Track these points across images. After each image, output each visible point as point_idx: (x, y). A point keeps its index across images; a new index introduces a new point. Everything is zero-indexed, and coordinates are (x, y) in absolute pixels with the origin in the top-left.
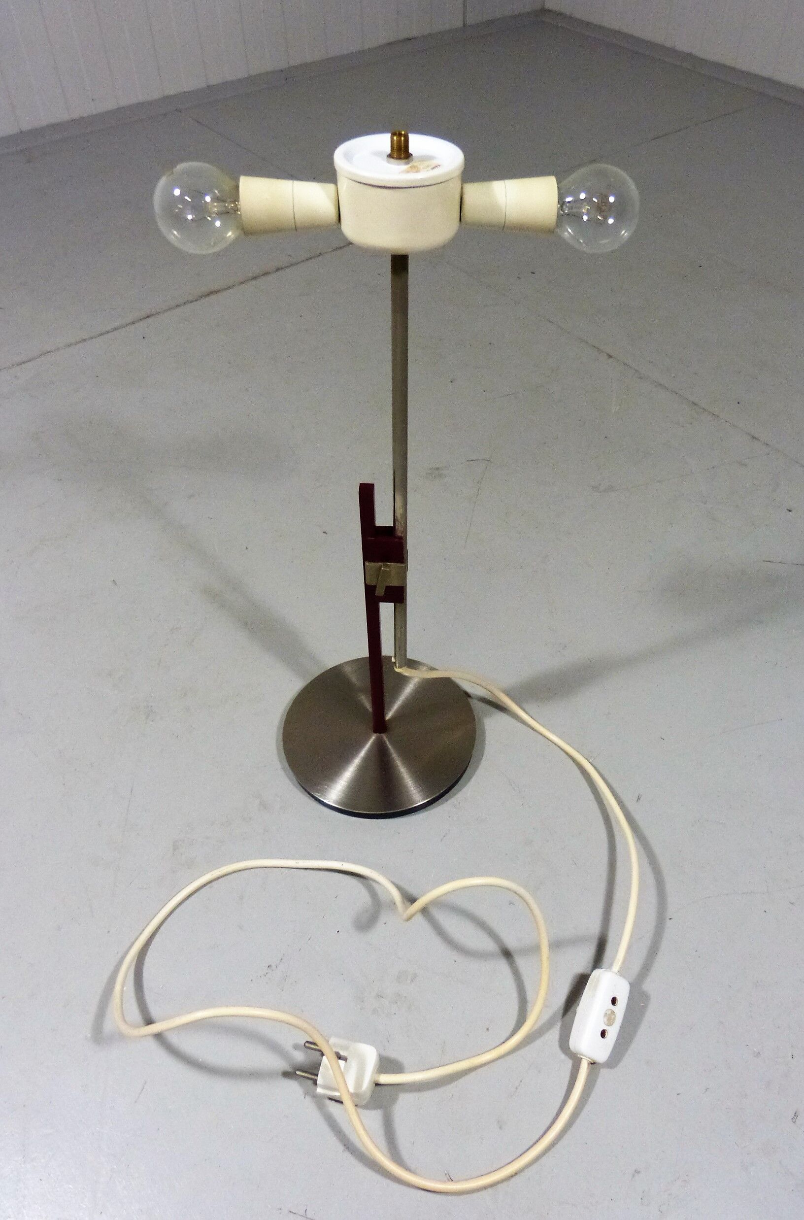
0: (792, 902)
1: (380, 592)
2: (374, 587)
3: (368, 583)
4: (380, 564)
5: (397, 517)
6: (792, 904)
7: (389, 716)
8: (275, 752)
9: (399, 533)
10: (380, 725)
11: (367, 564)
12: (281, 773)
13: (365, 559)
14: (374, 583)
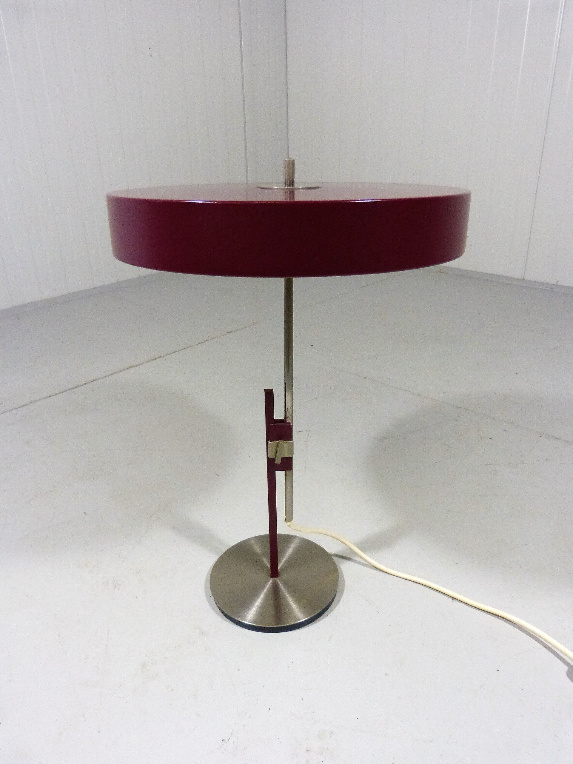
1: (278, 461)
2: (274, 459)
3: (270, 457)
4: (278, 442)
5: (287, 412)
7: (280, 566)
9: (289, 420)
10: (275, 573)
11: (269, 443)
13: (268, 440)
14: (273, 457)
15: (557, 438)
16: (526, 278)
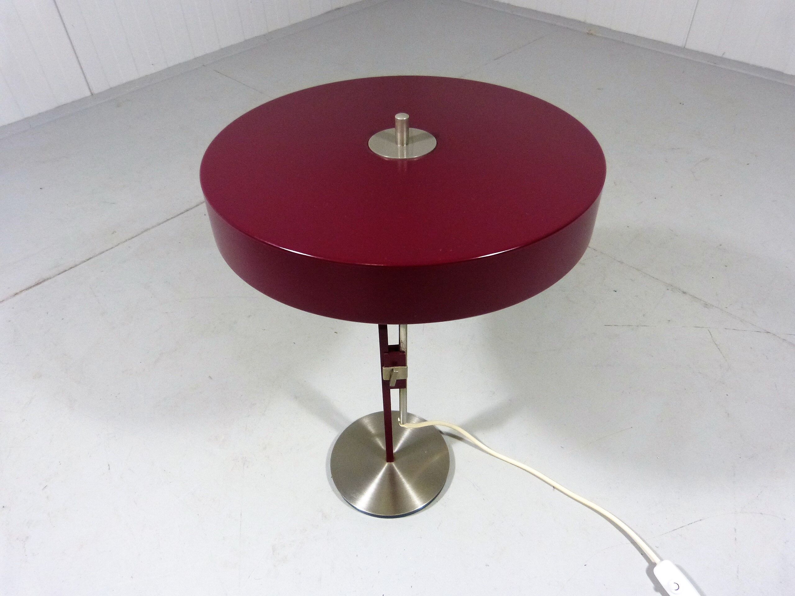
0: (657, 546)
1: (393, 384)
2: (389, 381)
3: (384, 379)
4: (392, 368)
5: (401, 340)
6: (657, 547)
7: (395, 450)
8: (326, 479)
9: (403, 349)
10: (390, 457)
11: (384, 368)
12: (333, 493)
13: (382, 366)
14: (388, 379)
15: (684, 293)
16: (687, 47)
